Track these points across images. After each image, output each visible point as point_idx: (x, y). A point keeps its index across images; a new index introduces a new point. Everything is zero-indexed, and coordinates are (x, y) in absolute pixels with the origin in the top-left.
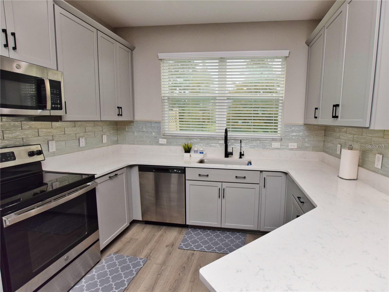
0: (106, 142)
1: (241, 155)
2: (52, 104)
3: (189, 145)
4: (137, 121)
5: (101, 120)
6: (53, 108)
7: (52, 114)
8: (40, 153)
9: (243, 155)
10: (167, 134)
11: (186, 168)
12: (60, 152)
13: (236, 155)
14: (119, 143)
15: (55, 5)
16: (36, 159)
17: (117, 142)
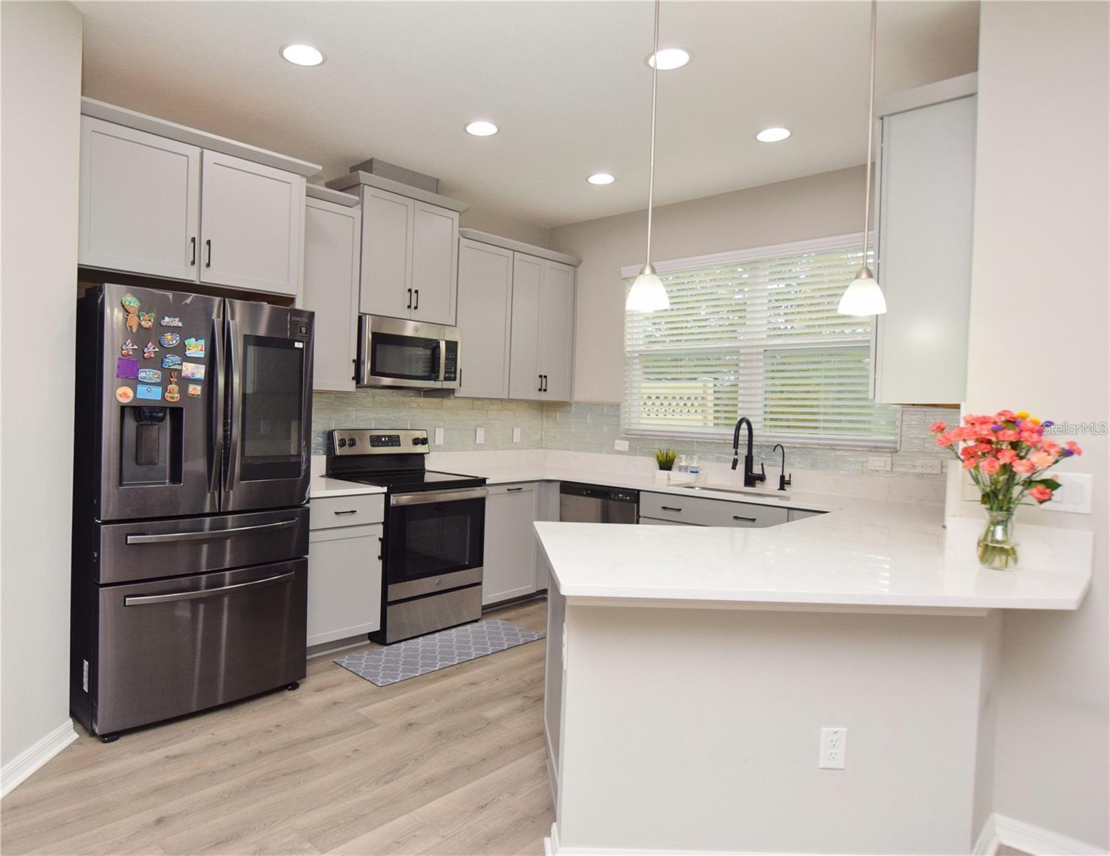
0: (518, 441)
1: (784, 483)
2: (446, 372)
3: (670, 454)
4: (577, 403)
5: (510, 398)
6: (446, 379)
7: (444, 387)
8: (424, 441)
9: (789, 483)
10: (633, 430)
11: (641, 493)
12: (448, 447)
13: (772, 483)
14: (544, 445)
15: (461, 239)
16: (420, 449)
17: (540, 445)
